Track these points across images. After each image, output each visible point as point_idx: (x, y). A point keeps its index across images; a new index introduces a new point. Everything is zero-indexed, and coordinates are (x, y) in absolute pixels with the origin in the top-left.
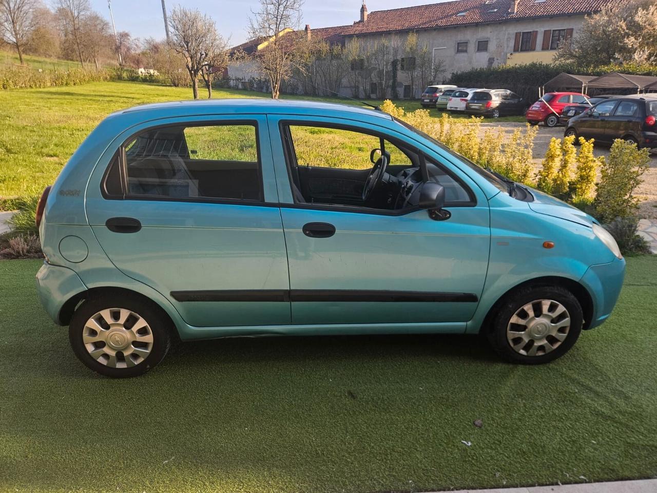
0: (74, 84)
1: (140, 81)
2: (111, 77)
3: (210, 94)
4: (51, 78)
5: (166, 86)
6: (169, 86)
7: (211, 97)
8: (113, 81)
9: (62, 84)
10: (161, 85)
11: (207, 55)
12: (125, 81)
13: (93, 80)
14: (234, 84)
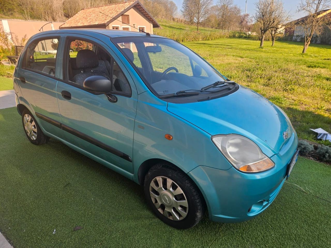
0: (211, 40)
1: (243, 38)
2: (230, 36)
3: (273, 44)
4: (202, 37)
5: (255, 40)
6: (257, 40)
7: (273, 45)
8: (230, 38)
9: (206, 40)
10: (252, 40)
11: (274, 22)
12: (236, 38)
13: (220, 38)
14: (295, 39)
